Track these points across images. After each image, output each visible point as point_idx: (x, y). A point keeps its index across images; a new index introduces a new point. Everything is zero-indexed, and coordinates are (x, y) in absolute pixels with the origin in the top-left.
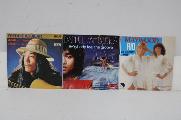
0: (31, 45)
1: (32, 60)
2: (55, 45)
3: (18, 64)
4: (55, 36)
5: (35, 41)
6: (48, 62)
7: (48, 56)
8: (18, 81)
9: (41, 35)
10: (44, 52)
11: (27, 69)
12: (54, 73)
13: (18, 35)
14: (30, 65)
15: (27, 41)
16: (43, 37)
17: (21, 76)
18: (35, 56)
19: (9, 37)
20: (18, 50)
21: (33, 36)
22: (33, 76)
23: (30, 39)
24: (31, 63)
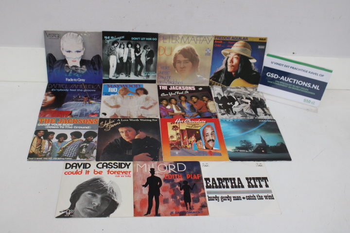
0: (237, 46)
1: (235, 61)
2: (259, 47)
3: (222, 64)
4: (260, 39)
5: (241, 43)
6: (250, 63)
7: (251, 57)
8: (220, 80)
9: (247, 38)
10: (248, 53)
11: (229, 70)
12: (255, 73)
13: (225, 37)
14: (233, 66)
15: (232, 43)
16: (249, 40)
17: (223, 75)
18: (239, 57)
19: (216, 39)
20: (223, 51)
21: (240, 38)
22: (234, 76)
23: (236, 42)
24: (234, 64)
